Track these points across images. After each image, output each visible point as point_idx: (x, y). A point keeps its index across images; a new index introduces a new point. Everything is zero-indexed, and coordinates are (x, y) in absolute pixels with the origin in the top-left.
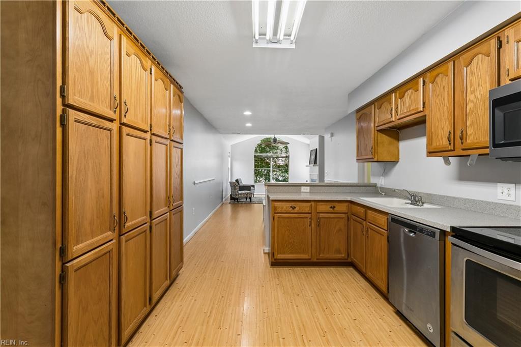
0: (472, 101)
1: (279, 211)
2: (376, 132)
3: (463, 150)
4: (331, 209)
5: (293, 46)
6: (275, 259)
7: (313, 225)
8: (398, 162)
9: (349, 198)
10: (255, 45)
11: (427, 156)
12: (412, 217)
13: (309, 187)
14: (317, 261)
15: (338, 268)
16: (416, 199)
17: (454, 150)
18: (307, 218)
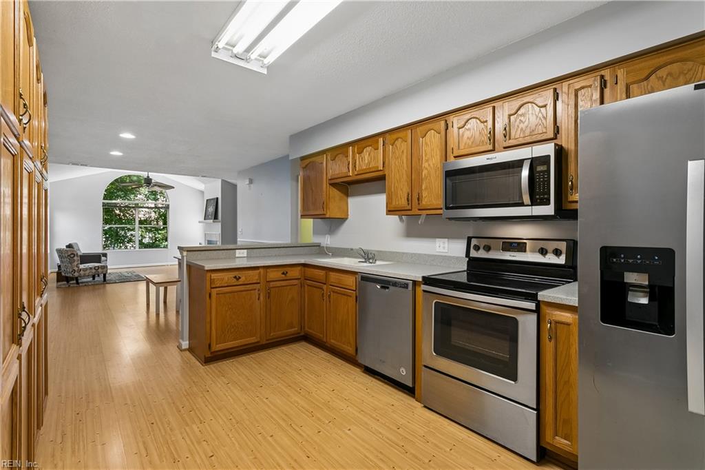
0: (426, 169)
1: (218, 285)
2: (328, 185)
3: (419, 210)
4: (283, 276)
5: (265, 71)
6: (212, 353)
7: (262, 298)
8: (347, 219)
9: (302, 261)
10: (214, 55)
11: (387, 214)
12: (385, 273)
13: (245, 251)
14: (268, 342)
15: (291, 346)
16: (368, 256)
17: (411, 210)
18: (255, 289)
